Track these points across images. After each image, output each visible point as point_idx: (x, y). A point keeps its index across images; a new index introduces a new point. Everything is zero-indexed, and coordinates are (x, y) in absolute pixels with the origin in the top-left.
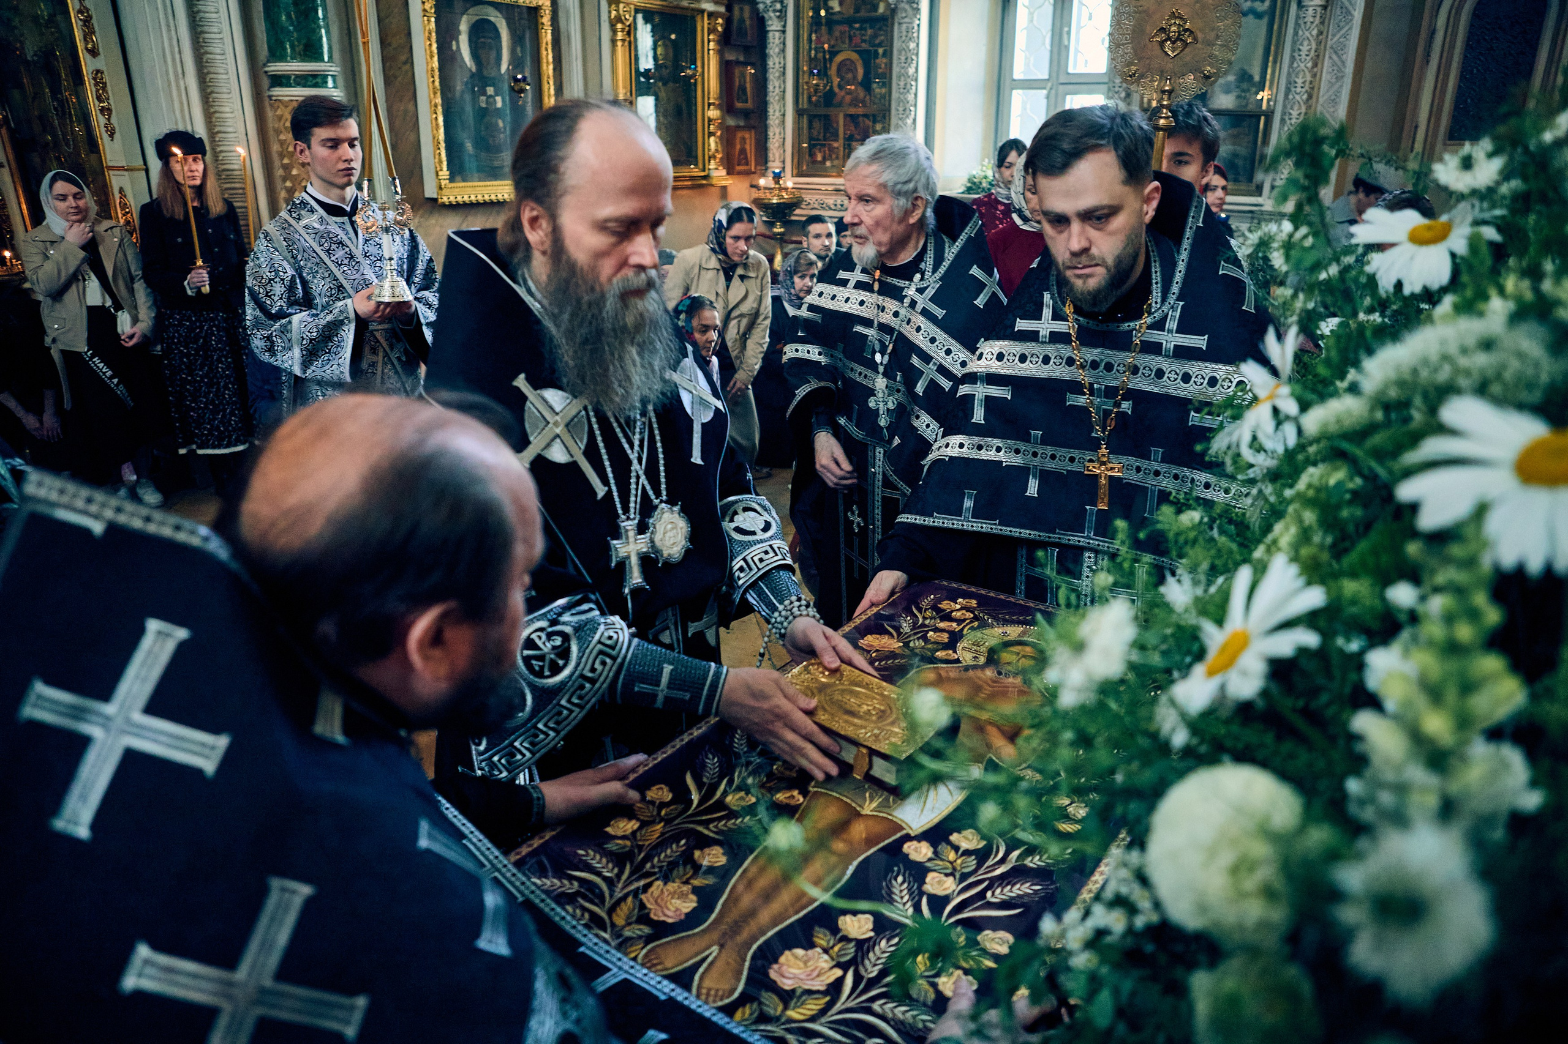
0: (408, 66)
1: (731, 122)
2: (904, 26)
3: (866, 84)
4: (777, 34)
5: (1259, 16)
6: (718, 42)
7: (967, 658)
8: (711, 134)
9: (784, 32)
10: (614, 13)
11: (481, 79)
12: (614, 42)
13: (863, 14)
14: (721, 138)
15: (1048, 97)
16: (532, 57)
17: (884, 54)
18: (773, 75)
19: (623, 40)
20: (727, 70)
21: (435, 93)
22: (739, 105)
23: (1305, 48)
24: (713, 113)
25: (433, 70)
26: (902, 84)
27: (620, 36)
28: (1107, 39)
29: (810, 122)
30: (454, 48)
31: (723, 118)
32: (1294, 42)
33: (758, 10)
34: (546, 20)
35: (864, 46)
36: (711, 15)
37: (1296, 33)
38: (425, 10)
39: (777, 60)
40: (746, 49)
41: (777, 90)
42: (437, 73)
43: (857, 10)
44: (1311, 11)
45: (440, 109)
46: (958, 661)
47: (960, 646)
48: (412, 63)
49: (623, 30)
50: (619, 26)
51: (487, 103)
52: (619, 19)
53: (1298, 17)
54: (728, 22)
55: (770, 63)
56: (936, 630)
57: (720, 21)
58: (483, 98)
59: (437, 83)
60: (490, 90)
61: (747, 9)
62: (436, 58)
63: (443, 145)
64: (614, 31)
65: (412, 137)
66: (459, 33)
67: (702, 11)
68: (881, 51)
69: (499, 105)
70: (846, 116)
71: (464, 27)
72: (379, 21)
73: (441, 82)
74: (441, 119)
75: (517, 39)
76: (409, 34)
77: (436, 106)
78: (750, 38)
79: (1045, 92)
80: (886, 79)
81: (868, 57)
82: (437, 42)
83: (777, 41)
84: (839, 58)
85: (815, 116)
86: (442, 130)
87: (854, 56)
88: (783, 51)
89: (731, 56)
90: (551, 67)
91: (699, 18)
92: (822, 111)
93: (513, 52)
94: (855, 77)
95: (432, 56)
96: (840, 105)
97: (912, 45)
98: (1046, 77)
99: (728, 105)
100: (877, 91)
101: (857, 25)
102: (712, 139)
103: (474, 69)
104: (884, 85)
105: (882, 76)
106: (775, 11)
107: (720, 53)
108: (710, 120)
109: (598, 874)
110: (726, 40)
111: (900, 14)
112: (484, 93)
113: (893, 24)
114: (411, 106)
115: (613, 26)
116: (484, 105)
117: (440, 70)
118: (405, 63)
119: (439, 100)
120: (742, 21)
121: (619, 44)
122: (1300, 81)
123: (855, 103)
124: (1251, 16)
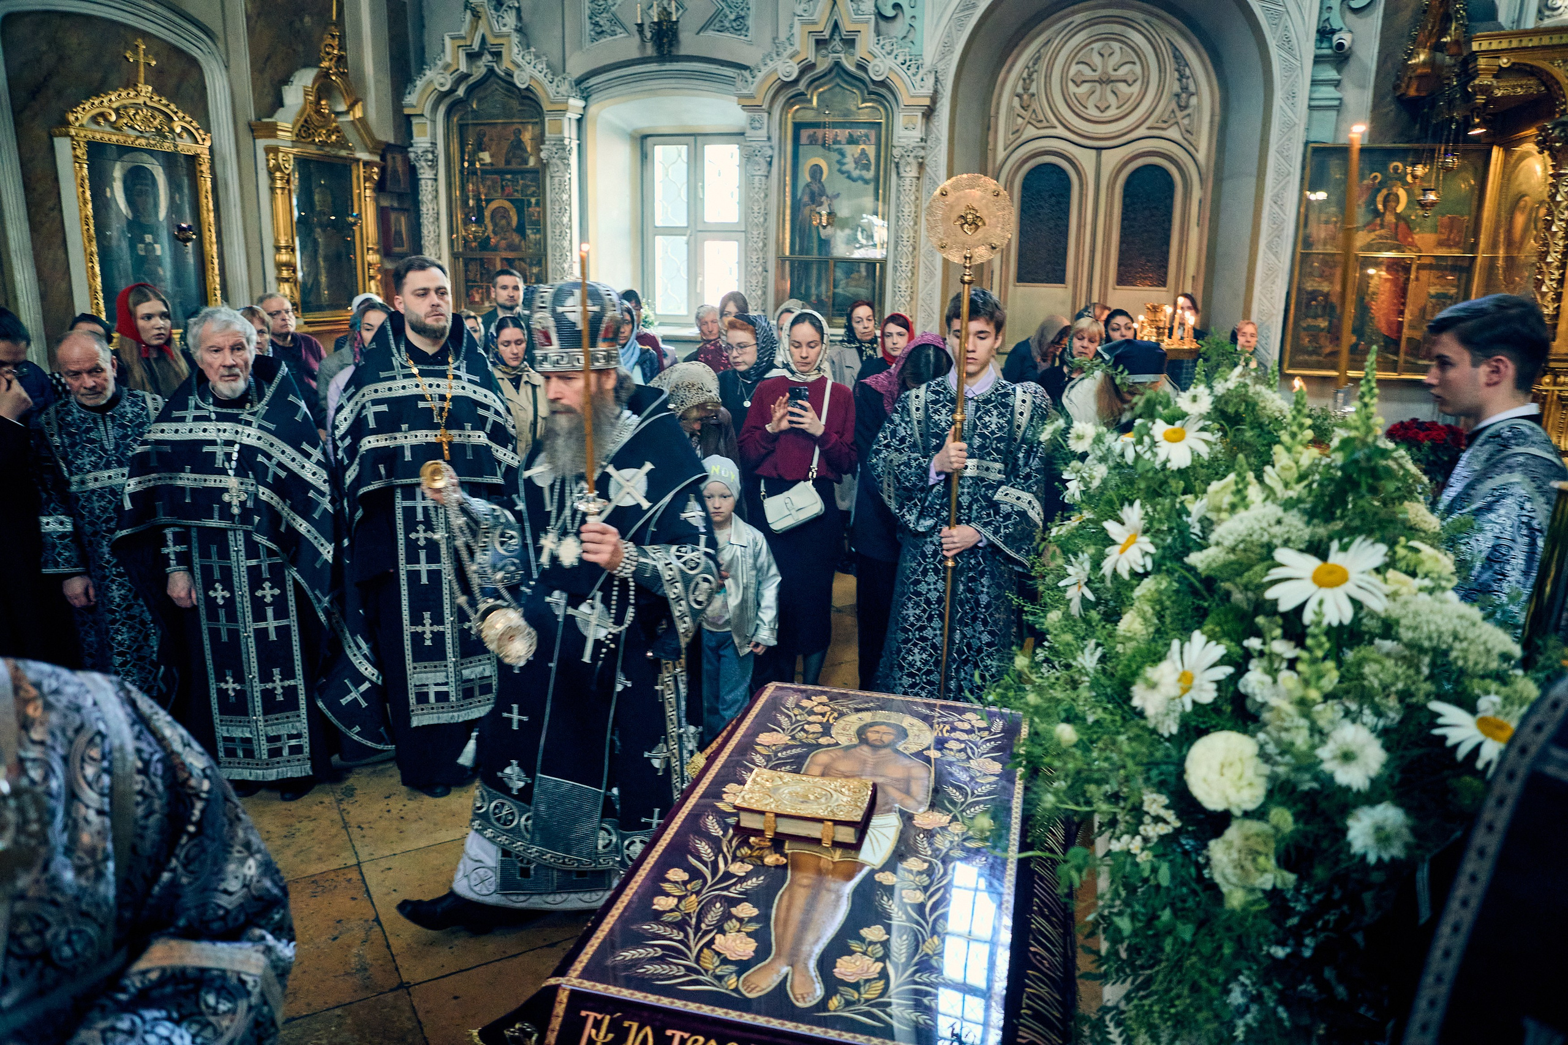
0: (56, 213)
1: (389, 266)
2: (556, 180)
3: (521, 230)
4: (430, 182)
5: (866, 182)
6: (374, 190)
7: (844, 741)
8: (371, 278)
9: (436, 180)
10: (272, 163)
11: (138, 226)
12: (272, 189)
13: (514, 166)
14: (381, 281)
15: (688, 243)
16: (190, 203)
17: (537, 204)
18: (427, 221)
19: (283, 189)
20: (383, 215)
21: (90, 241)
22: (397, 250)
23: (906, 210)
24: (373, 258)
25: (87, 217)
26: (558, 232)
27: (279, 184)
28: (736, 192)
29: (466, 265)
30: (108, 194)
31: (382, 263)
32: (898, 206)
33: (409, 160)
34: (205, 168)
35: (517, 196)
36: (366, 164)
37: (898, 198)
38: (76, 157)
39: (430, 206)
40: (400, 196)
41: (432, 235)
42: (91, 221)
43: (508, 162)
44: (908, 181)
45: (96, 259)
46: (837, 744)
47: (833, 732)
48: (61, 211)
49: (282, 179)
50: (278, 174)
51: (146, 250)
52: (278, 168)
53: (899, 185)
54: (383, 170)
55: (424, 209)
56: (809, 723)
57: (376, 170)
58: (141, 246)
59: (92, 231)
60: (149, 238)
61: (399, 158)
62: (90, 206)
63: (100, 295)
64: (273, 179)
65: (64, 286)
66: (114, 179)
67: (358, 160)
68: (533, 200)
69: (159, 252)
70: (503, 259)
71: (118, 173)
72: (22, 165)
73: (96, 231)
74: (97, 269)
75: (174, 186)
76: (56, 179)
77: (92, 254)
78: (404, 186)
79: (685, 238)
80: (540, 225)
81: (520, 206)
82: (91, 189)
83: (430, 189)
84: (494, 205)
85: (472, 259)
86: (99, 280)
87: (507, 204)
88: (436, 197)
89: (385, 203)
90: (212, 214)
91: (354, 167)
92: (477, 255)
93: (172, 199)
94: (509, 224)
95: (85, 203)
96: (495, 249)
97: (565, 197)
98: (684, 223)
99: (386, 250)
100: (532, 237)
101: (509, 176)
102: (372, 283)
103: (130, 216)
104: (538, 231)
105: (536, 223)
106: (427, 160)
107: (376, 200)
108: (370, 264)
109: (671, 939)
110: (380, 187)
111: (552, 169)
112: (142, 241)
113: (544, 178)
114: (60, 253)
115: (271, 174)
116: (142, 253)
117: (95, 217)
118: (52, 209)
119: (95, 249)
120: (395, 171)
121: (279, 191)
122: (905, 236)
123: (511, 247)
124: (860, 182)
